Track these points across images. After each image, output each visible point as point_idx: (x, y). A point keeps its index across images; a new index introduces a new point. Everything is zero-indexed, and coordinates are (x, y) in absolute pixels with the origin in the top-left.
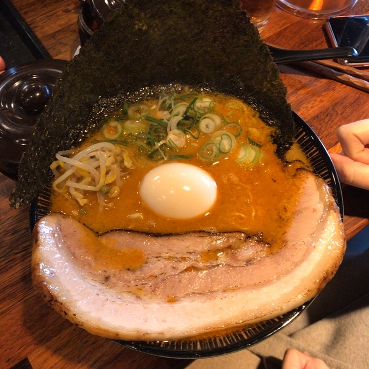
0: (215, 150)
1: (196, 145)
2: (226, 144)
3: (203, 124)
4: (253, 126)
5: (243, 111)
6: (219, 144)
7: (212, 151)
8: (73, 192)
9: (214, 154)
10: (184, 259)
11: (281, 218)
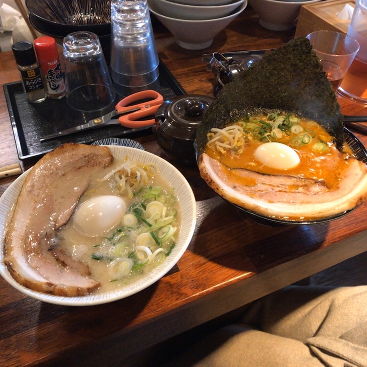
0: (299, 141)
1: (288, 138)
2: (306, 140)
3: (293, 129)
4: (322, 135)
5: (317, 127)
6: (302, 139)
7: (298, 142)
8: (218, 148)
9: (299, 143)
10: (278, 187)
11: (336, 177)
